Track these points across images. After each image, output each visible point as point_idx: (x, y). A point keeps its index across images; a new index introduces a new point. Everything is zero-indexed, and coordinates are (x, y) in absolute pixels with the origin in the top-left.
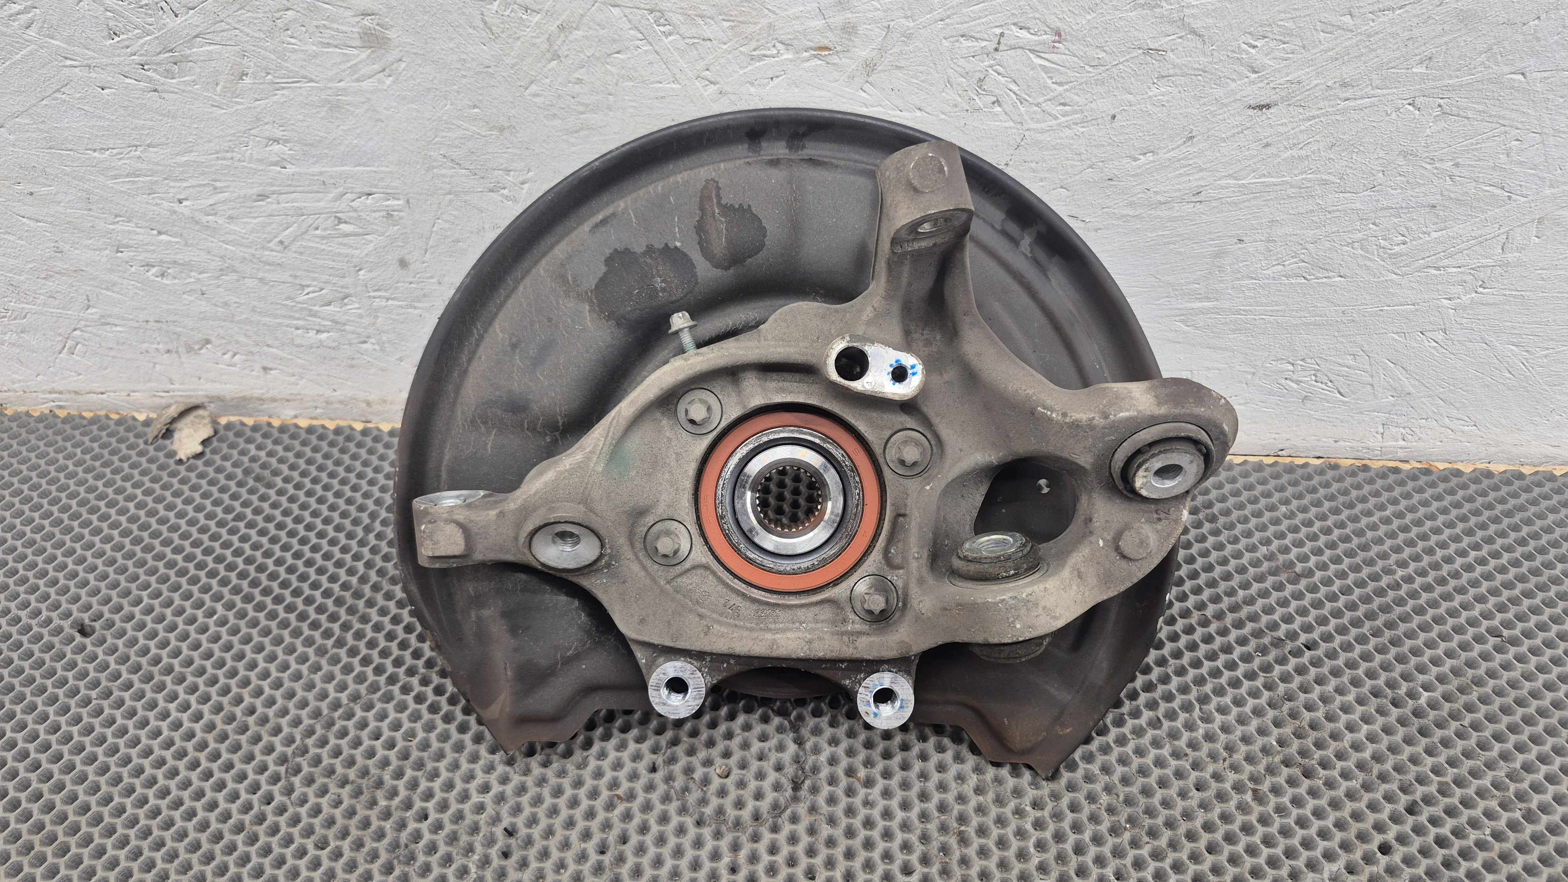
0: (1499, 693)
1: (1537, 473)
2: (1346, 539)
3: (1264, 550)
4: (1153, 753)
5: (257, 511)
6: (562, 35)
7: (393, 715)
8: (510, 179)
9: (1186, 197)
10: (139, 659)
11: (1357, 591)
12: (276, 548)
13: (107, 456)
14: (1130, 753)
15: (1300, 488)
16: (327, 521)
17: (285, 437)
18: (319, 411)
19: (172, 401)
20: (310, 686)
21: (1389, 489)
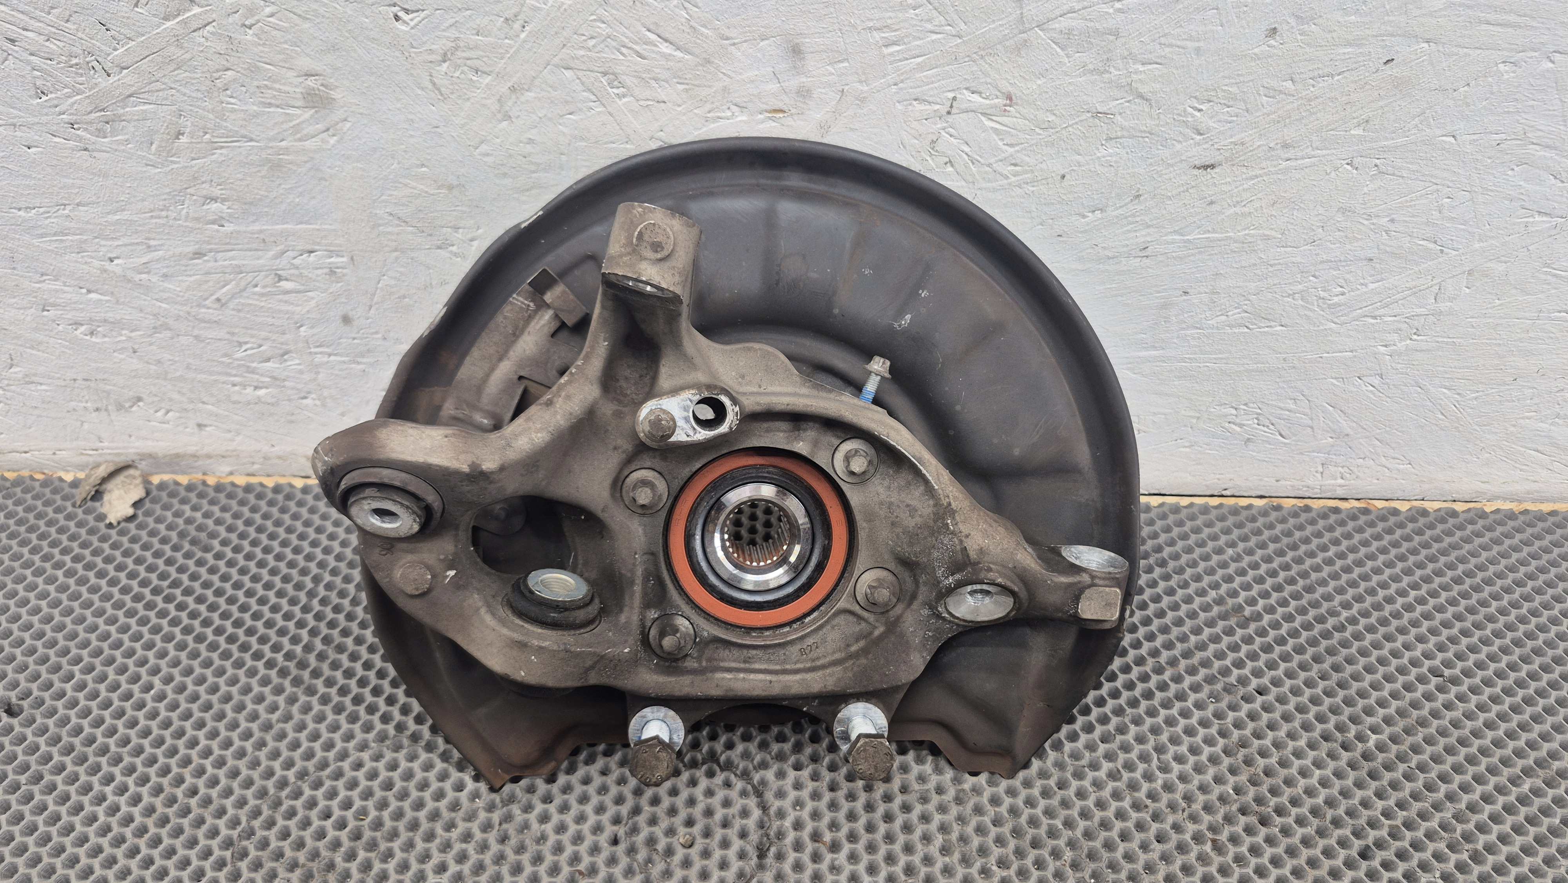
0: (1443, 733)
1: (1469, 510)
2: (1292, 581)
3: (1213, 594)
4: (1114, 805)
5: (194, 577)
6: (514, 97)
7: (343, 794)
8: (459, 236)
9: (1133, 252)
10: (72, 739)
11: (1305, 634)
12: (215, 616)
13: (32, 521)
14: (1092, 806)
15: (1246, 530)
16: (268, 586)
17: (222, 496)
18: (256, 467)
19: (100, 459)
20: (255, 764)
21: (1331, 529)
